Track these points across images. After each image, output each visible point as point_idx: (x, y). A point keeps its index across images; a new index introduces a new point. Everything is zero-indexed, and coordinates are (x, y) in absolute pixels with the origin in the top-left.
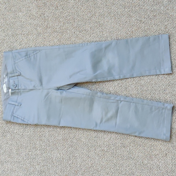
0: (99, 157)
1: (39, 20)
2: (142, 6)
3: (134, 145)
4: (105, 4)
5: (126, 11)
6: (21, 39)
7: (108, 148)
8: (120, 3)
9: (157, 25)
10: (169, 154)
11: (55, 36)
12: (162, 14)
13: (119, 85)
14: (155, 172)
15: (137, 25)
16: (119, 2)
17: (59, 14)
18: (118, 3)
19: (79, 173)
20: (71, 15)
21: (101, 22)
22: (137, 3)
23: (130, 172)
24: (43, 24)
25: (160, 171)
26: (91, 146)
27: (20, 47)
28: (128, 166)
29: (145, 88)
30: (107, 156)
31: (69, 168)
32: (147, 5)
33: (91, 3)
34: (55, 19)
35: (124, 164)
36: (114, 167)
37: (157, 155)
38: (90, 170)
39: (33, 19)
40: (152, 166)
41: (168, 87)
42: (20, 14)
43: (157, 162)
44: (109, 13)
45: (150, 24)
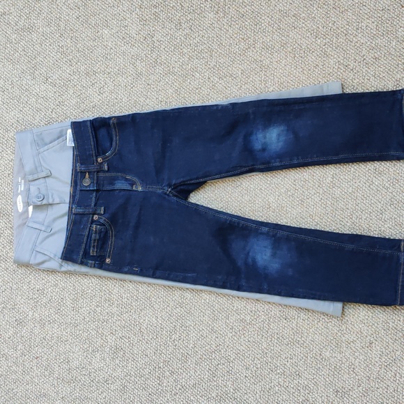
0: (234, 333)
1: (141, 46)
2: (352, 37)
3: (306, 317)
4: (276, 25)
5: (319, 44)
6: (102, 83)
7: (253, 318)
8: (308, 25)
9: (378, 78)
10: (377, 343)
11: (170, 83)
12: (393, 57)
13: (289, 193)
14: (345, 377)
15: (339, 73)
16: (306, 23)
17: (182, 38)
18: (304, 25)
19: (190, 361)
20: (206, 42)
21: (264, 62)
22: (342, 30)
23: (294, 370)
24: (149, 56)
25: (354, 375)
26: (219, 310)
27: (99, 97)
28: (290, 359)
29: (341, 205)
30: (250, 333)
31: (171, 349)
32: (362, 34)
33: (249, 21)
34: (173, 48)
35: (282, 353)
36: (261, 357)
37: (352, 344)
38: (213, 356)
39: (130, 44)
40: (338, 364)
41: (389, 208)
42: (106, 32)
43: (351, 358)
44: (284, 45)
45: (364, 74)
